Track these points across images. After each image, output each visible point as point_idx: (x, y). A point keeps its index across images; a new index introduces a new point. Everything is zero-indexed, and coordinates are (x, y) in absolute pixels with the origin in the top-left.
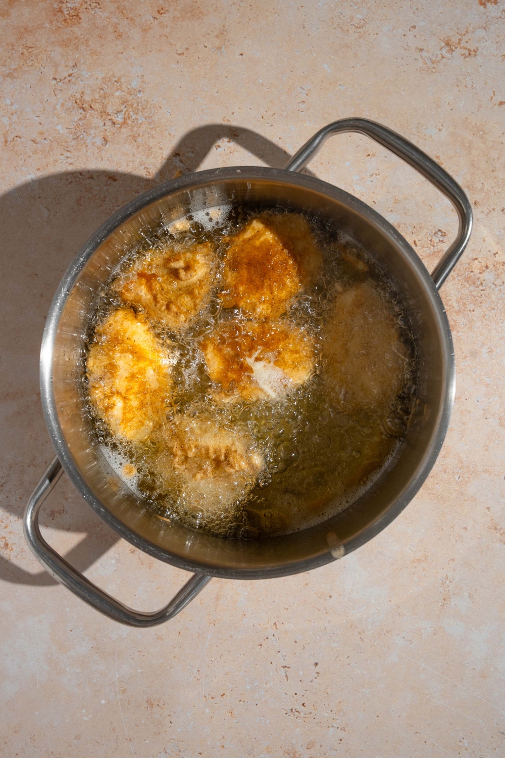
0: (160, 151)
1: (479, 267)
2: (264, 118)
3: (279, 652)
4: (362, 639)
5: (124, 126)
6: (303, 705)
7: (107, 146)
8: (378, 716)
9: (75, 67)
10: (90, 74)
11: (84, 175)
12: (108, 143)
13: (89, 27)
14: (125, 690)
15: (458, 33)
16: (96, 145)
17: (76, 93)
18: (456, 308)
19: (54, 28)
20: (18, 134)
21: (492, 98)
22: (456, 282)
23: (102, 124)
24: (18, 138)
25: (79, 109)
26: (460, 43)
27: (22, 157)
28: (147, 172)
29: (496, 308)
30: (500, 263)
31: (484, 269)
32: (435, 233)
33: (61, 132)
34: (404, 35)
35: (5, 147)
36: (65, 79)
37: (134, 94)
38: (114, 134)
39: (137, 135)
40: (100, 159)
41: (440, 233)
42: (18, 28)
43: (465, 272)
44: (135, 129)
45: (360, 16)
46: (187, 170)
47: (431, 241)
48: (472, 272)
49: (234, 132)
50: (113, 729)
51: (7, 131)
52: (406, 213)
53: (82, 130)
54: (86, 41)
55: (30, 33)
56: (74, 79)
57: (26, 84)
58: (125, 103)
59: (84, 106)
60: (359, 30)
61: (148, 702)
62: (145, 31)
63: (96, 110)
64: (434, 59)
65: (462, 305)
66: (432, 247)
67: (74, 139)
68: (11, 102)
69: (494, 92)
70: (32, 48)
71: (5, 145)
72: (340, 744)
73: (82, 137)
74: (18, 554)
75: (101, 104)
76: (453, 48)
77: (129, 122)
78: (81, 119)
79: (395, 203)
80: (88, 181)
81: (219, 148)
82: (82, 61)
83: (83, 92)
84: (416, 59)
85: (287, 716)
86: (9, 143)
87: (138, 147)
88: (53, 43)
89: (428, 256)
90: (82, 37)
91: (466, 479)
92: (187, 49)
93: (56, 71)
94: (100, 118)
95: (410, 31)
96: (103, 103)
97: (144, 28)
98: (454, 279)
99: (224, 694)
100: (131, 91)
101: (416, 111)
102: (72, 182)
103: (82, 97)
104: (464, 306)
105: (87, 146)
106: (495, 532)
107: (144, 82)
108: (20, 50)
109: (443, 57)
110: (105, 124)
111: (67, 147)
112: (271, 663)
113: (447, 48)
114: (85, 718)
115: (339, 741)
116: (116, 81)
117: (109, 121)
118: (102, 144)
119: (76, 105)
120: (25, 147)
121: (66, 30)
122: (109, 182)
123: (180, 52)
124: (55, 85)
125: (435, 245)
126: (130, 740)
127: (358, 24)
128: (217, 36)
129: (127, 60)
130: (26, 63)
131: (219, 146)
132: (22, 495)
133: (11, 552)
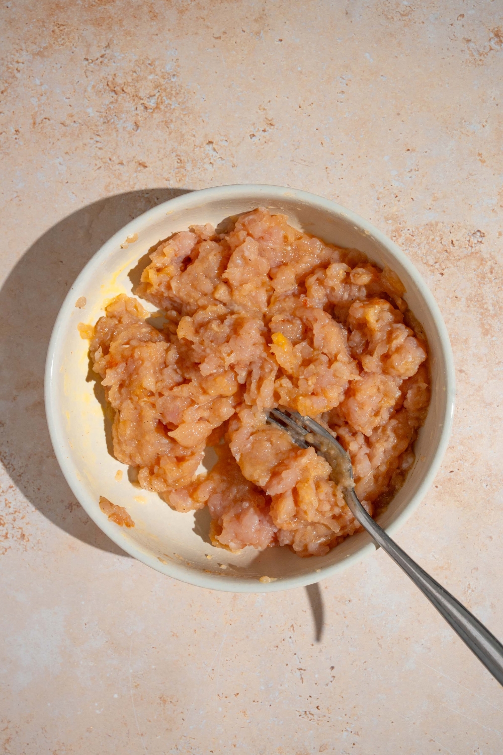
0: (193, 138)
2: (302, 108)
3: (295, 654)
4: (379, 645)
5: (156, 111)
6: (317, 707)
7: (139, 131)
8: (392, 722)
9: (108, 47)
10: (123, 55)
11: (113, 161)
12: (140, 129)
13: (124, 5)
14: (138, 685)
16: (127, 129)
17: (108, 75)
18: (492, 312)
19: (86, 6)
20: (47, 116)
22: (493, 284)
23: (133, 108)
24: (47, 120)
25: (110, 92)
27: (51, 140)
28: (179, 159)
32: (474, 234)
33: (92, 115)
34: (452, 25)
35: (33, 129)
36: (97, 60)
37: (168, 78)
38: (146, 119)
39: (169, 121)
40: (131, 145)
41: (478, 234)
42: (50, 3)
44: (168, 115)
45: (406, 3)
46: (220, 159)
47: (469, 241)
49: (270, 121)
50: (125, 724)
51: (36, 113)
52: (444, 211)
53: (113, 113)
54: (120, 20)
55: (62, 10)
56: (106, 60)
57: (56, 64)
58: (158, 87)
59: (115, 89)
60: (404, 18)
61: (161, 698)
62: (181, 12)
63: (129, 93)
64: (481, 50)
65: (498, 309)
66: (470, 248)
67: (104, 123)
68: (41, 82)
70: (63, 25)
71: (34, 127)
72: (353, 748)
73: (112, 121)
74: (34, 546)
75: (133, 87)
77: (162, 107)
78: (112, 102)
79: (434, 200)
80: (118, 167)
81: (254, 137)
82: (115, 42)
83: (115, 75)
84: (462, 51)
85: (300, 718)
86: (37, 125)
87: (170, 133)
88: (86, 21)
89: (465, 257)
90: (116, 16)
91: (494, 487)
92: (225, 33)
93: (88, 51)
94: (131, 102)
95: (458, 20)
96: (136, 87)
97: (180, 9)
98: (491, 282)
99: (238, 694)
100: (165, 75)
101: (460, 106)
102: (101, 167)
103: (114, 79)
105: (117, 131)
107: (179, 66)
108: (51, 27)
109: (491, 49)
110: (136, 108)
111: (98, 131)
112: (287, 665)
113: (496, 39)
114: (98, 712)
115: (352, 745)
116: (149, 64)
117: (141, 106)
118: (133, 129)
119: (107, 88)
120: (54, 129)
121: (100, 8)
122: (139, 169)
123: (217, 35)
124: (86, 66)
125: (473, 245)
126: (142, 735)
127: (404, 11)
128: (256, 21)
129: (161, 42)
130: (57, 42)
131: (254, 135)
132: (40, 486)
133: (28, 542)
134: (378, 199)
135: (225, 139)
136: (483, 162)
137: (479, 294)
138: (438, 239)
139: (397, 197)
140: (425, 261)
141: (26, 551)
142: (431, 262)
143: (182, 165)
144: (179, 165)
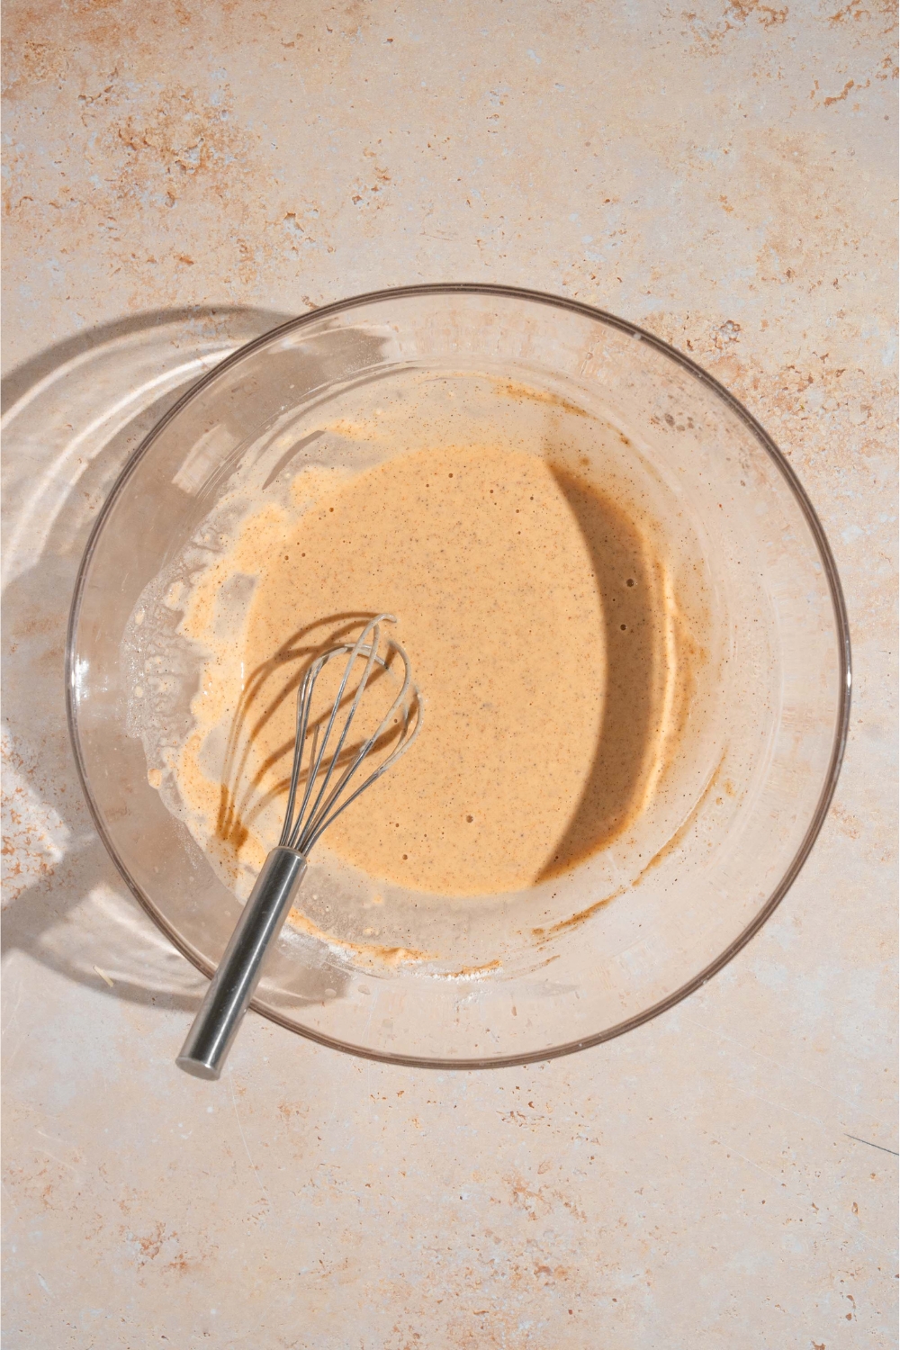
0: (263, 211)
1: (798, 380)
2: (432, 147)
3: (488, 1030)
5: (200, 172)
6: (530, 1104)
7: (175, 206)
8: (651, 1119)
9: (115, 75)
10: (141, 86)
11: (139, 258)
12: (176, 201)
13: (135, 5)
14: (244, 1090)
16: (156, 205)
17: (119, 119)
19: (76, 11)
20: (28, 194)
21: (813, 93)
23: (164, 170)
24: (28, 200)
25: (125, 147)
27: (36, 231)
28: (242, 246)
29: (827, 447)
30: (831, 372)
31: (806, 383)
32: (722, 327)
33: (98, 186)
35: (7, 217)
36: (100, 96)
37: (215, 116)
38: (185, 186)
39: (223, 186)
40: (164, 230)
41: (730, 326)
42: (18, 12)
43: (774, 390)
44: (219, 176)
46: (308, 241)
47: (715, 339)
48: (786, 388)
49: (382, 172)
50: (228, 1152)
51: (10, 190)
52: (672, 295)
53: (132, 181)
54: (131, 30)
55: (38, 21)
56: (115, 95)
57: (36, 108)
58: (200, 132)
59: (133, 141)
61: (281, 1108)
62: (228, 8)
63: (154, 147)
64: (713, 30)
66: (718, 350)
67: (120, 197)
68: (13, 140)
69: (816, 82)
70: (41, 45)
71: (8, 214)
72: (591, 1163)
73: (132, 193)
74: (63, 881)
75: (161, 136)
76: (746, 10)
77: (209, 164)
78: (129, 163)
79: (654, 279)
80: (146, 266)
81: (360, 201)
82: (126, 65)
83: (130, 118)
84: (683, 33)
85: (504, 1123)
86: (13, 209)
87: (226, 205)
88: (77, 35)
89: (711, 365)
90: (124, 23)
92: (300, 35)
93: (84, 83)
94: (160, 160)
96: (165, 135)
97: (227, 3)
99: (403, 1092)
100: (210, 113)
101: (686, 122)
102: (119, 269)
103: (129, 125)
105: (141, 208)
106: (835, 817)
107: (231, 96)
108: (23, 51)
109: (729, 27)
110: (169, 169)
111: (109, 212)
113: (736, 11)
114: (184, 1137)
115: (590, 1160)
116: (184, 96)
117: (175, 165)
118: (166, 204)
119: (120, 140)
120: (40, 214)
121: (97, 13)
122: (181, 267)
123: (287, 41)
124: (83, 109)
125: (723, 346)
126: (256, 1168)
128: (348, 11)
129: (200, 59)
130: (34, 72)
131: (359, 198)
132: (65, 785)
133: (52, 877)
134: (565, 284)
135: (313, 207)
136: (729, 209)
139: (594, 278)
141: (50, 890)
143: (249, 255)
144: (244, 255)
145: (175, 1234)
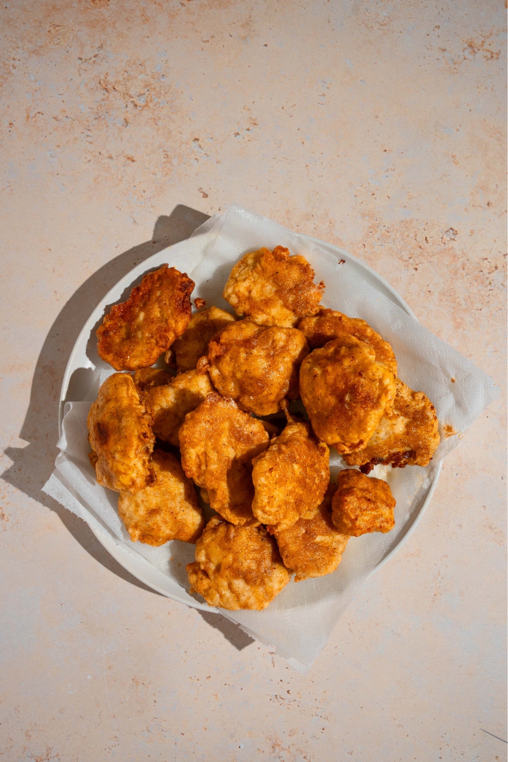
0: (180, 135)
1: (489, 267)
2: (284, 109)
4: (351, 630)
5: (145, 109)
6: (288, 692)
7: (128, 127)
8: (362, 708)
9: (101, 48)
10: (115, 56)
11: (103, 155)
12: (129, 124)
13: (117, 9)
14: (112, 666)
15: (481, 35)
16: (117, 125)
17: (101, 74)
18: (464, 307)
19: (82, 9)
20: (40, 111)
22: (465, 280)
23: (124, 106)
24: (40, 114)
25: (102, 90)
26: (483, 45)
27: (43, 133)
28: (166, 154)
29: (503, 308)
31: (494, 269)
32: (447, 231)
33: (83, 111)
34: (428, 35)
35: (27, 123)
36: (90, 59)
37: (158, 78)
38: (135, 116)
39: (158, 118)
40: (120, 140)
41: (451, 231)
42: (47, 5)
43: (474, 271)
44: (156, 112)
45: (385, 14)
46: (205, 155)
48: (482, 271)
49: (253, 120)
50: (97, 705)
51: (30, 107)
52: (419, 210)
53: (104, 110)
54: (113, 23)
55: (58, 12)
56: (99, 60)
57: (51, 62)
58: (148, 86)
59: (107, 87)
60: (383, 27)
61: (133, 680)
62: (172, 16)
63: (119, 91)
64: (456, 59)
65: (470, 304)
66: (443, 245)
67: (96, 118)
68: (36, 79)
70: (59, 26)
71: (27, 121)
72: (322, 732)
73: (103, 117)
74: (14, 526)
75: (124, 86)
76: (476, 50)
77: (151, 105)
78: (103, 100)
79: (409, 199)
80: (107, 160)
81: (238, 136)
82: (108, 43)
83: (107, 74)
84: (438, 59)
85: (271, 702)
86: (30, 119)
87: (158, 130)
88: (81, 23)
89: (438, 253)
90: (110, 19)
91: (464, 476)
92: (213, 37)
93: (82, 50)
94: (122, 99)
95: (433, 30)
96: (126, 85)
97: (171, 14)
98: (463, 277)
99: (210, 677)
100: (155, 75)
101: (435, 110)
102: (90, 160)
103: (106, 78)
104: (471, 305)
105: (108, 126)
106: (490, 531)
107: (168, 67)
108: (48, 28)
109: (465, 59)
110: (127, 106)
111: (89, 126)
112: (259, 648)
113: (470, 50)
114: (71, 692)
115: (322, 730)
116: (140, 64)
117: (131, 103)
118: (123, 125)
119: (99, 86)
120: (47, 123)
121: (95, 11)
122: (127, 163)
123: (206, 39)
124: (80, 65)
125: (446, 242)
126: (114, 716)
127: (383, 21)
129: (152, 44)
130: (53, 41)
131: (238, 134)
132: (22, 467)
133: (7, 522)
134: (355, 197)
135: (210, 136)
136: (457, 163)
137: (451, 289)
138: (412, 235)
139: (373, 194)
140: (399, 256)
141: (5, 530)
142: (406, 258)
143: (169, 160)
144: (166, 160)
145: (58, 755)
